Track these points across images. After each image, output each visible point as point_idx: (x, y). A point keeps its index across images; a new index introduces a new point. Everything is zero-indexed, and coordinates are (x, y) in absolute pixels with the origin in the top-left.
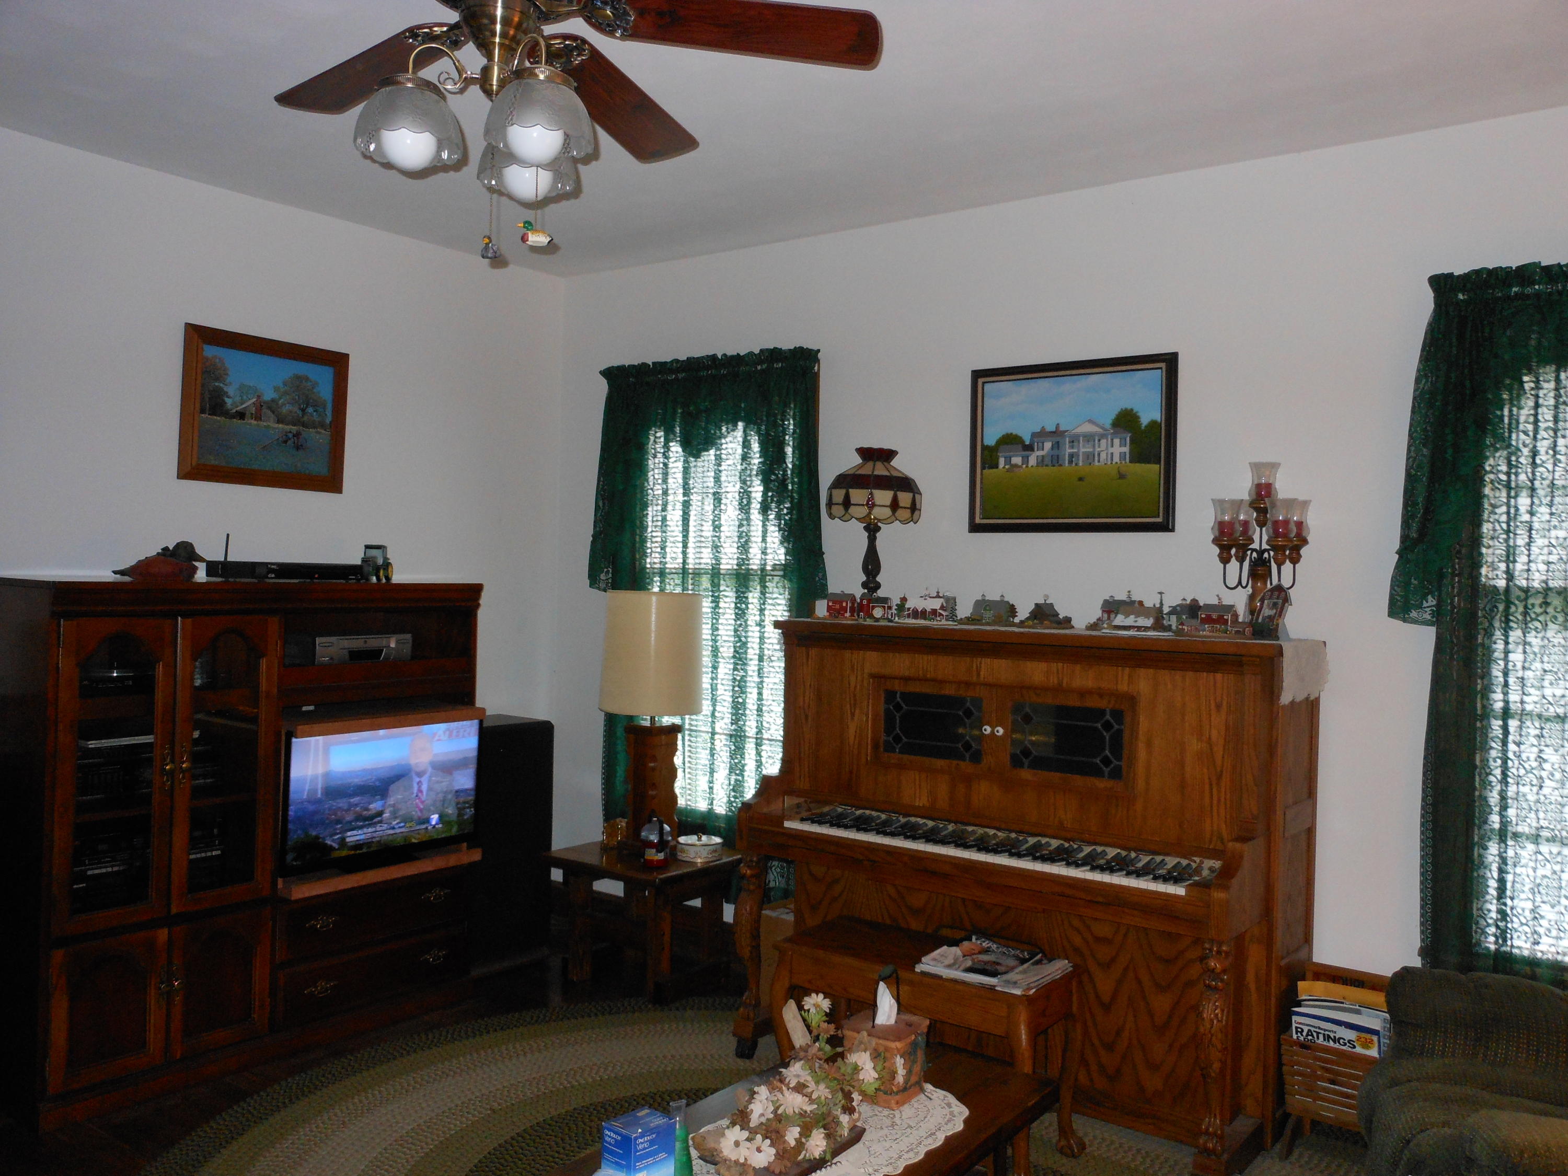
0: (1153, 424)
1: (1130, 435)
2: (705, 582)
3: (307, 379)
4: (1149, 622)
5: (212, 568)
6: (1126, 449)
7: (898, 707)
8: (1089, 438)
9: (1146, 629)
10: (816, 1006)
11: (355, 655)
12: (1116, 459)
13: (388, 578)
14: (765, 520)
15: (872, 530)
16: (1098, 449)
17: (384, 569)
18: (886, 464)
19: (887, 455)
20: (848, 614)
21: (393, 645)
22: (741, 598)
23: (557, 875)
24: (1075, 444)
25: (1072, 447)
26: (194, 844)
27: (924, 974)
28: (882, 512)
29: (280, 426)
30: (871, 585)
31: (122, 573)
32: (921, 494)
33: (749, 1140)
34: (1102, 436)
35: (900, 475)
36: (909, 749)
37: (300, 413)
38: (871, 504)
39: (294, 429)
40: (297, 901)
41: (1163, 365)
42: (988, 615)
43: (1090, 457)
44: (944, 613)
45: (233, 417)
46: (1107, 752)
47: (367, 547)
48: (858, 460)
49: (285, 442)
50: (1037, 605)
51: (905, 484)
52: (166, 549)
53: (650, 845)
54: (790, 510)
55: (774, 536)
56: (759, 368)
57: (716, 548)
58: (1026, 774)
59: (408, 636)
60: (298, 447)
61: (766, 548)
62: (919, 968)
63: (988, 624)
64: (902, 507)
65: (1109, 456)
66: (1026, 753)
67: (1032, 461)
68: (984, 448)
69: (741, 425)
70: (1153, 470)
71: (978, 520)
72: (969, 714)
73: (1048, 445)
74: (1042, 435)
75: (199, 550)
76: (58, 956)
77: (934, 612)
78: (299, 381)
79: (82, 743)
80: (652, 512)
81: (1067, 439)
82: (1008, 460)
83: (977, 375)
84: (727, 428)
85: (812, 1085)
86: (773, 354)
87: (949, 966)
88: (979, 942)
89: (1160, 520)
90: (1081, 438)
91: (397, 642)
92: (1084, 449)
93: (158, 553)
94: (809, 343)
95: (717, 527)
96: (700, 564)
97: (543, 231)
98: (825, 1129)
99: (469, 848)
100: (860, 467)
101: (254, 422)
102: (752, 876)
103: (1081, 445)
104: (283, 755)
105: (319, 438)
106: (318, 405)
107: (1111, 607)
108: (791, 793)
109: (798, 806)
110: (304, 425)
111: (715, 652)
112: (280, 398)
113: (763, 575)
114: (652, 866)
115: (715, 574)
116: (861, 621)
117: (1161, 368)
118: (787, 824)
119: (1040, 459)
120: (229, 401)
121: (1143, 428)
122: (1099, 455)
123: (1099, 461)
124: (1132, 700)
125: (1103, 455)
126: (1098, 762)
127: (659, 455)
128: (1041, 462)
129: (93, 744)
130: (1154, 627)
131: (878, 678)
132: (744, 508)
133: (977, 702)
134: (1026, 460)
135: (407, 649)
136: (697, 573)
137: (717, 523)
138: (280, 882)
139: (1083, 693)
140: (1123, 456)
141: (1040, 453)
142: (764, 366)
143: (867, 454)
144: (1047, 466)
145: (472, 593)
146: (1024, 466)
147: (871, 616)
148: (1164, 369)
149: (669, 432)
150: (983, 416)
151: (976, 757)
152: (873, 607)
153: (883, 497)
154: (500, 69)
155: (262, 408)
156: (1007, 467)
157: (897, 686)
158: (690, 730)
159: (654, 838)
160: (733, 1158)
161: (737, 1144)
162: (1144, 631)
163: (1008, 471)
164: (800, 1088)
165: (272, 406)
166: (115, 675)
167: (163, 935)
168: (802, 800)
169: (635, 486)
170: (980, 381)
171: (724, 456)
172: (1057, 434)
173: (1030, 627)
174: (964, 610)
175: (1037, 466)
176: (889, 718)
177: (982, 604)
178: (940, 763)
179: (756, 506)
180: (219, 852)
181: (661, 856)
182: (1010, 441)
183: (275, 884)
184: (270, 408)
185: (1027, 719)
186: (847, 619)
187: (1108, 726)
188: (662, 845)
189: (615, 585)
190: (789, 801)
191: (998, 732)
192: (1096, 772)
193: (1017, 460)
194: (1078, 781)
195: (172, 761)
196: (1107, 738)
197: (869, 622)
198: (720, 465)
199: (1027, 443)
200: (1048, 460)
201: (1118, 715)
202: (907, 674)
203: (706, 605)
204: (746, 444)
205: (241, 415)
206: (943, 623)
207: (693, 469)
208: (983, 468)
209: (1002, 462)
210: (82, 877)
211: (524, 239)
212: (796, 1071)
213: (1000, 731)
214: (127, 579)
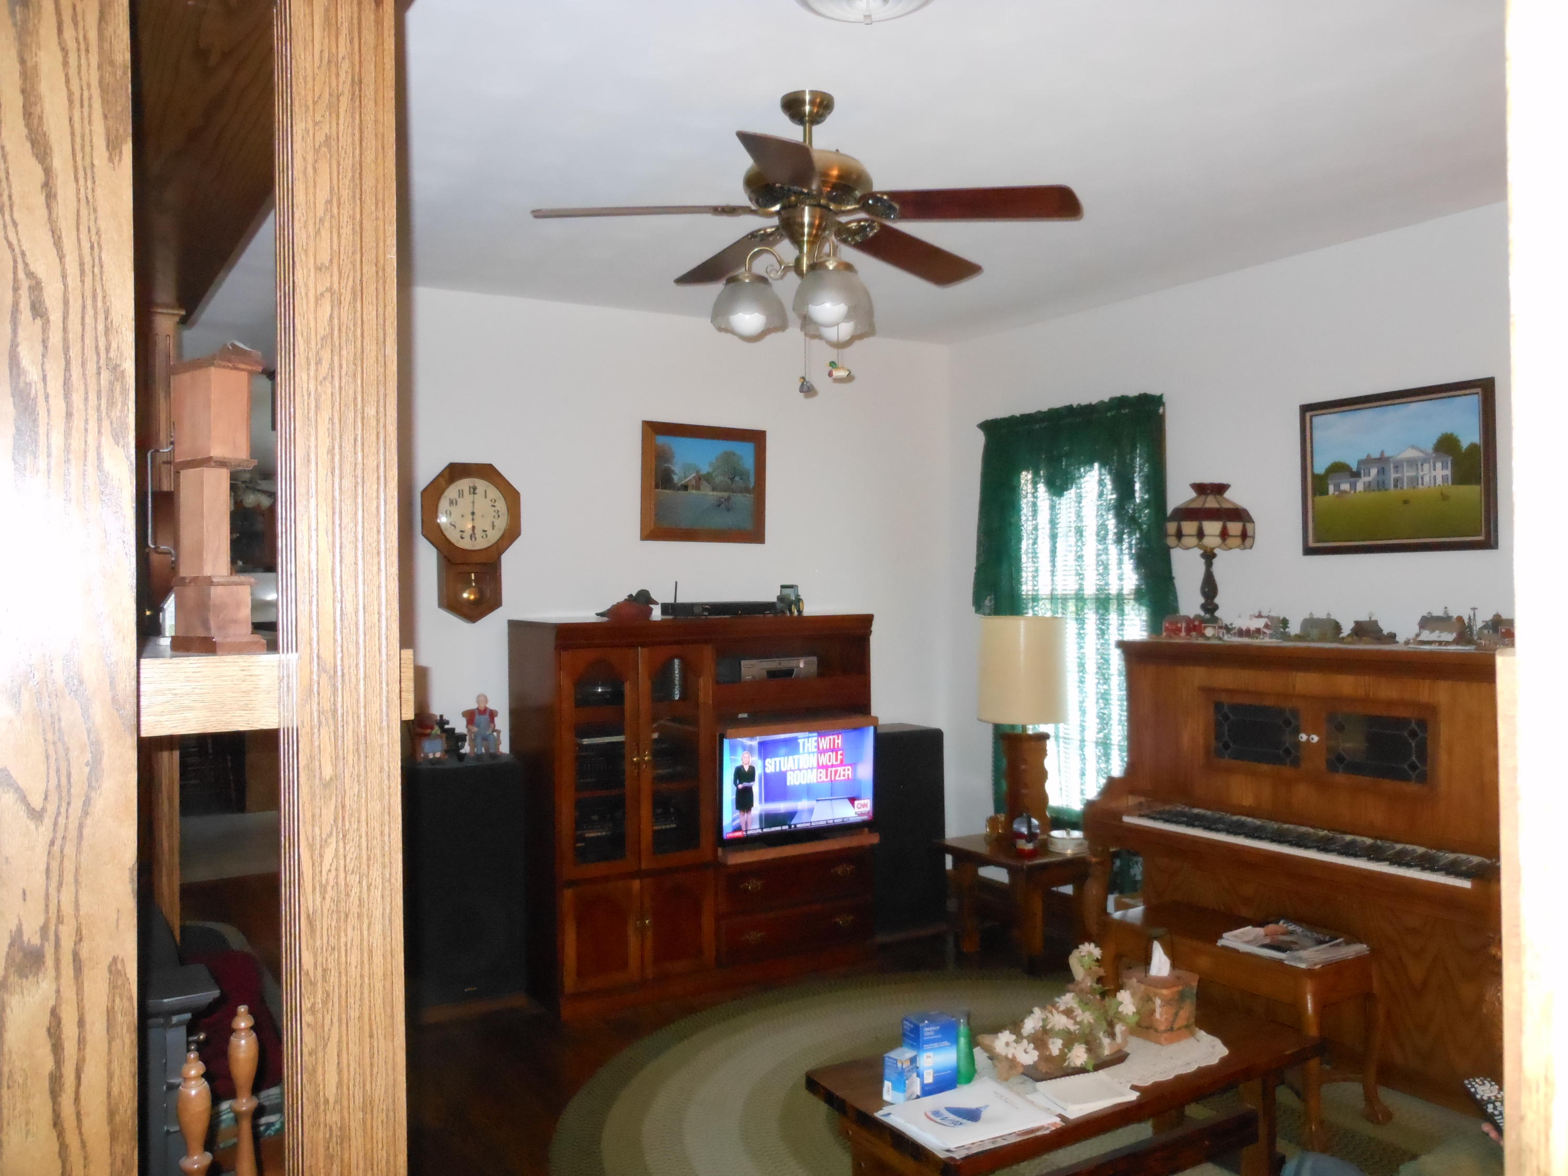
0: (1473, 447)
1: (1451, 458)
2: (1071, 606)
3: (734, 454)
4: (1450, 637)
5: (666, 608)
6: (1448, 472)
7: (1226, 718)
8: (1412, 463)
9: (1447, 643)
10: (1090, 954)
11: (772, 674)
12: (1439, 481)
13: (800, 612)
14: (1121, 552)
15: (1209, 556)
16: (1421, 473)
17: (795, 604)
18: (1218, 497)
19: (1219, 489)
20: (1183, 634)
21: (802, 665)
22: (1103, 620)
23: (949, 861)
24: (1400, 469)
25: (1397, 472)
26: (656, 818)
27: (1225, 948)
28: (1212, 541)
29: (715, 493)
30: (1210, 606)
31: (601, 615)
32: (1253, 522)
33: (1016, 1042)
34: (1424, 461)
35: (1230, 506)
36: (1238, 756)
37: (729, 481)
38: (1200, 534)
39: (725, 494)
40: (731, 866)
41: (1479, 390)
42: (1315, 632)
43: (1414, 481)
44: (1267, 631)
45: (679, 489)
46: (1414, 758)
47: (783, 587)
48: (1192, 494)
49: (719, 506)
50: (1357, 623)
51: (1239, 515)
52: (631, 596)
53: (1020, 835)
54: (1140, 541)
55: (1129, 565)
56: (1109, 414)
57: (1080, 575)
58: (1341, 778)
59: (815, 659)
60: (728, 510)
61: (1122, 574)
62: (1220, 943)
63: (1313, 641)
64: (1232, 536)
65: (1432, 480)
66: (1340, 759)
67: (1360, 486)
68: (1315, 476)
69: (1096, 465)
70: (1473, 492)
71: (1312, 544)
72: (1288, 723)
73: (1374, 471)
74: (1367, 462)
75: (654, 596)
76: (568, 893)
77: (1258, 631)
78: (728, 457)
79: (579, 741)
80: (1025, 545)
81: (1392, 466)
82: (1337, 487)
83: (1308, 410)
84: (1085, 470)
85: (1078, 1012)
86: (1121, 402)
87: (1248, 942)
88: (1285, 925)
89: (1481, 538)
90: (1405, 464)
91: (805, 663)
92: (1408, 473)
93: (625, 600)
94: (1154, 391)
95: (1079, 558)
96: (1065, 590)
97: (843, 368)
98: (1086, 1045)
99: (870, 832)
100: (1193, 500)
101: (694, 492)
102: (1098, 863)
103: (1405, 470)
104: (718, 748)
105: (743, 501)
106: (743, 475)
107: (1427, 622)
108: (1133, 792)
109: (1140, 804)
110: (733, 491)
111: (1082, 667)
112: (714, 472)
113: (1120, 598)
114: (1022, 854)
115: (1080, 598)
116: (1194, 641)
117: (1477, 393)
118: (1126, 819)
119: (1367, 485)
120: (676, 478)
121: (1463, 451)
122: (1422, 478)
123: (1423, 484)
124: (1432, 709)
125: (1426, 479)
126: (1406, 767)
127: (1030, 495)
128: (1368, 486)
129: (586, 741)
130: (1456, 642)
131: (1208, 691)
132: (1102, 539)
133: (1295, 713)
134: (1353, 486)
135: (814, 669)
136: (1065, 599)
137: (1079, 554)
138: (720, 850)
139: (1390, 703)
140: (1444, 478)
141: (1367, 479)
142: (1114, 413)
143: (1201, 489)
144: (1373, 490)
145: (865, 622)
146: (1352, 492)
147: (1203, 636)
148: (1480, 394)
149: (1036, 474)
150: (1312, 447)
151: (1296, 763)
152: (1205, 628)
153: (1212, 528)
154: (808, 258)
155: (701, 479)
156: (1336, 493)
157: (1225, 699)
158: (1065, 738)
159: (1024, 830)
160: (1004, 1054)
161: (1007, 1044)
162: (1445, 645)
163: (1337, 496)
164: (1068, 1013)
165: (708, 478)
166: (600, 690)
167: (636, 884)
168: (1142, 799)
169: (1010, 524)
170: (1308, 415)
171: (1083, 495)
172: (1382, 462)
173: (1349, 643)
174: (1294, 629)
175: (1365, 490)
176: (1218, 725)
177: (1310, 623)
178: (1265, 767)
179: (1111, 536)
180: (673, 826)
181: (1030, 846)
182: (1338, 469)
183: (716, 851)
184: (705, 480)
185: (1340, 728)
186: (1182, 638)
187: (1413, 734)
188: (1031, 837)
189: (997, 611)
190: (1132, 801)
191: (1312, 739)
192: (1403, 777)
193: (1345, 487)
194: (1388, 785)
195: (638, 755)
196: (1413, 745)
197: (1201, 641)
198: (1080, 502)
199: (1354, 469)
200: (1374, 485)
201: (1422, 724)
202: (1231, 687)
203: (1071, 627)
204: (1101, 482)
205: (685, 487)
206: (1267, 641)
207: (1057, 507)
208: (1314, 495)
209: (1331, 489)
210: (582, 839)
211: (830, 374)
212: (1068, 1000)
213: (1315, 739)
214: (605, 619)
